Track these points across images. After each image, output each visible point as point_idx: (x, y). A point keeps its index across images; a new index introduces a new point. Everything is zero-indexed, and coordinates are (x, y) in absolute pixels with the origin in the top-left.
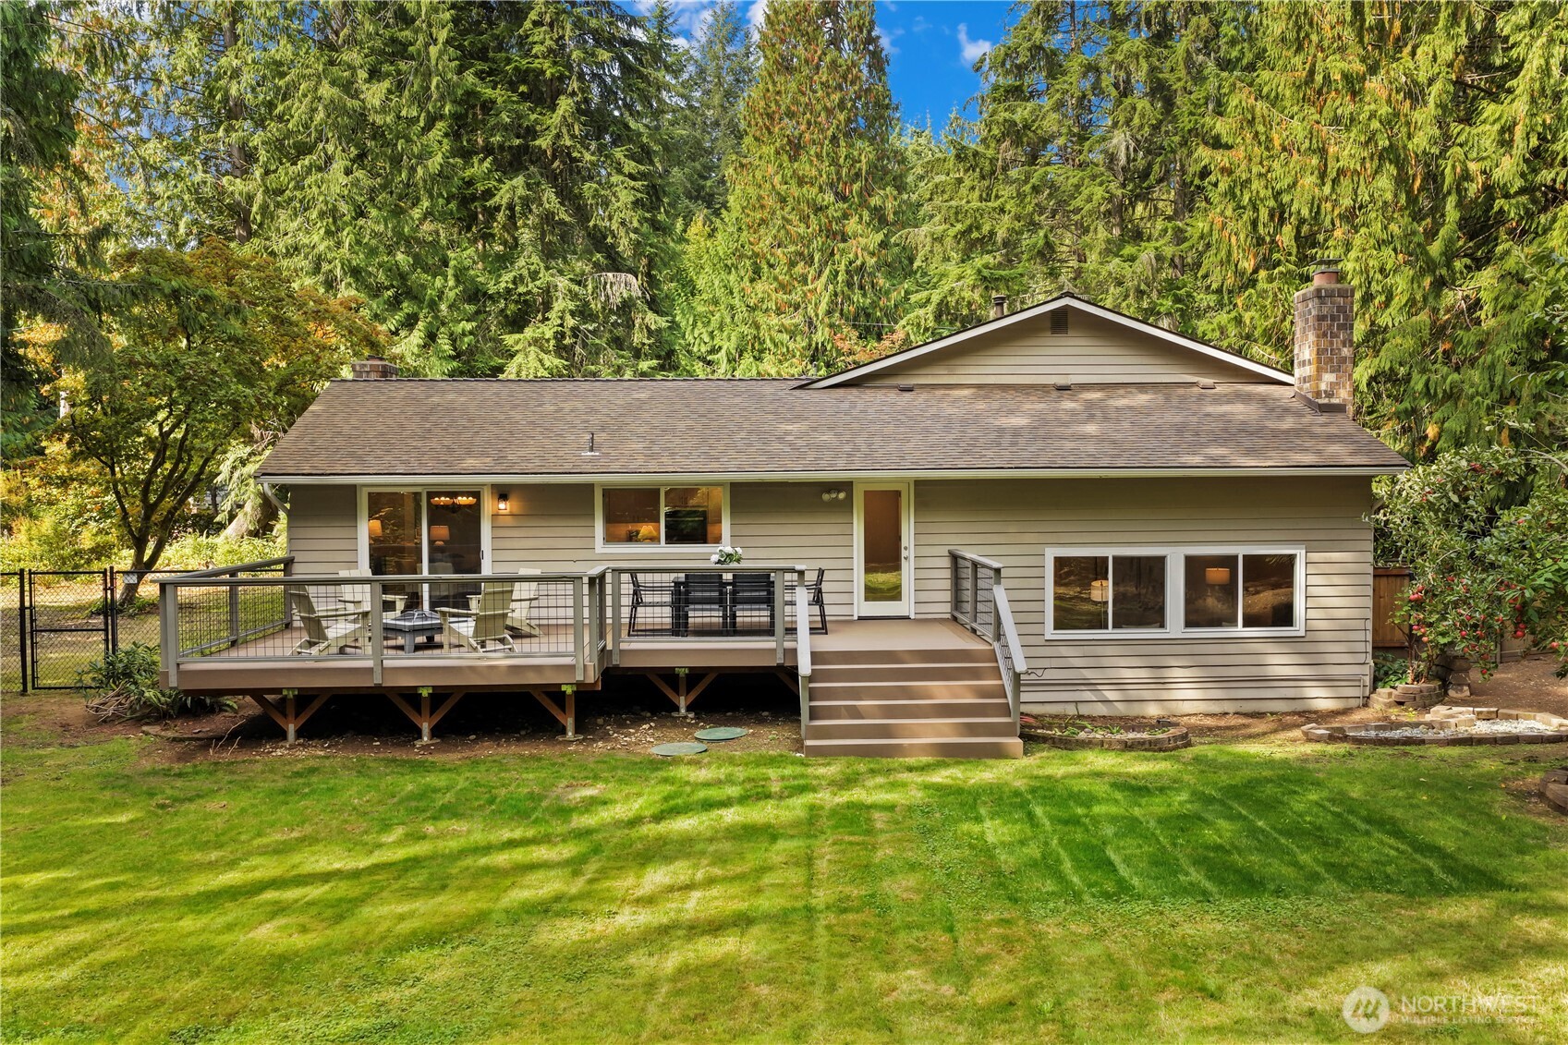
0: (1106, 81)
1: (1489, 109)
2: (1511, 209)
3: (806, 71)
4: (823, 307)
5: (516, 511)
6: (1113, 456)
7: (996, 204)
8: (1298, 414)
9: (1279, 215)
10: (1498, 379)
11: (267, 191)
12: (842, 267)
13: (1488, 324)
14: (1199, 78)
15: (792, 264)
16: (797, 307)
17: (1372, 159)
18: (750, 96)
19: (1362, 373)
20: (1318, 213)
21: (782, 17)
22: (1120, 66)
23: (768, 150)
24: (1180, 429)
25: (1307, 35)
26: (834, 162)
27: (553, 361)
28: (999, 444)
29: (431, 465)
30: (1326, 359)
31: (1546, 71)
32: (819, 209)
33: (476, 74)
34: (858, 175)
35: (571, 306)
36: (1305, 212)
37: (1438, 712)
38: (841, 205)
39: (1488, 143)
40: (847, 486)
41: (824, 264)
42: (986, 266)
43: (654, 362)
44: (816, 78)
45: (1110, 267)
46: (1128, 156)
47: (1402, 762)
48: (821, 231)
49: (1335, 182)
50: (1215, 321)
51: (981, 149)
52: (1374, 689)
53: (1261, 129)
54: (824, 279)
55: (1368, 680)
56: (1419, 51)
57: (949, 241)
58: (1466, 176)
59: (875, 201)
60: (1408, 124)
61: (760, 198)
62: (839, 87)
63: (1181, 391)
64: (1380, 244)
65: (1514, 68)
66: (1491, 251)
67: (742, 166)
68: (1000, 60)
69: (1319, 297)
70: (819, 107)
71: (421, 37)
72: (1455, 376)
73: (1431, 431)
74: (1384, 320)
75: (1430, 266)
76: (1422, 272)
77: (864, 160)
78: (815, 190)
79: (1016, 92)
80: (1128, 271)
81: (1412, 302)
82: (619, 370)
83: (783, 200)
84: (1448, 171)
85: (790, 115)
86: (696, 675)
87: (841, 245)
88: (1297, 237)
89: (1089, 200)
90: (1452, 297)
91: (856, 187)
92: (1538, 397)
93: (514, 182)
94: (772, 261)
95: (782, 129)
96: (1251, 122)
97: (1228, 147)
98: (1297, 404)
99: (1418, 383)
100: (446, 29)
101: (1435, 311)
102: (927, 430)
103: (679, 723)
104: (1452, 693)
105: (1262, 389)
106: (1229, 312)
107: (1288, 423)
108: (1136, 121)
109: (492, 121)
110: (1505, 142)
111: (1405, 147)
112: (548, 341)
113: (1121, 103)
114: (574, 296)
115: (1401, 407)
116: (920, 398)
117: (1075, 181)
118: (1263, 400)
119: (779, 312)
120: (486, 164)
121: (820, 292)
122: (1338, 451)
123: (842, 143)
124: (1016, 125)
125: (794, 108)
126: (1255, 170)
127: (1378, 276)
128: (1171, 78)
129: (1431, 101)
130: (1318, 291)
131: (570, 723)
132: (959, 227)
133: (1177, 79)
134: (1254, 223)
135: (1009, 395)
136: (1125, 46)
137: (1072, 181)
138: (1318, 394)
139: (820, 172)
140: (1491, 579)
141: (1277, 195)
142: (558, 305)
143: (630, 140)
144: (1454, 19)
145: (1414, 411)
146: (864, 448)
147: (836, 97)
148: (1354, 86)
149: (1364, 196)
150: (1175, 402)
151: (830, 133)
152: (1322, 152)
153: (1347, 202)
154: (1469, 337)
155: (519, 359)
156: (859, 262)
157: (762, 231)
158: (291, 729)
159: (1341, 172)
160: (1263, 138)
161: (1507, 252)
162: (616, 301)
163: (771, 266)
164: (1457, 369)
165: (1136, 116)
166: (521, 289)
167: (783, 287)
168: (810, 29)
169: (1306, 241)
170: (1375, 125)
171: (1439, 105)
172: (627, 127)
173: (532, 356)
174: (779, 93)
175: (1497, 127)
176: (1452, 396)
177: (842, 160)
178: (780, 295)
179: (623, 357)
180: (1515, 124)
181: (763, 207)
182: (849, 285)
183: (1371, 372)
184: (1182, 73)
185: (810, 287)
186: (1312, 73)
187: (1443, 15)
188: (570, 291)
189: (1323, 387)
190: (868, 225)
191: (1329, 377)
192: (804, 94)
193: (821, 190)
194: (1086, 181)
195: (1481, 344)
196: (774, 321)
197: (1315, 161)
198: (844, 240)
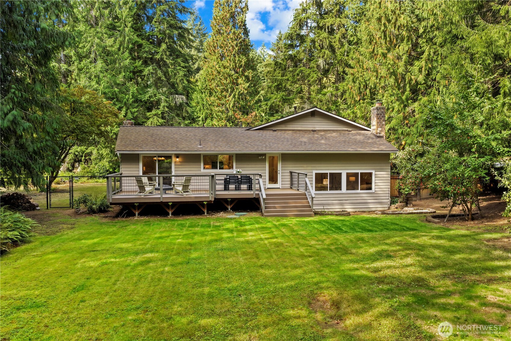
0: (317, 45)
1: (417, 63)
2: (422, 88)
3: (225, 34)
4: (231, 105)
5: (181, 161)
6: (330, 148)
7: (287, 78)
8: (373, 139)
9: (366, 86)
10: (419, 130)
11: (78, 69)
12: (237, 93)
13: (417, 116)
14: (342, 45)
15: (222, 92)
16: (223, 105)
17: (389, 74)
18: (208, 41)
19: (387, 127)
20: (376, 86)
21: (218, 18)
22: (321, 40)
23: (214, 57)
24: (345, 142)
25: (373, 41)
26: (234, 62)
27: (161, 121)
28: (301, 145)
29: (160, 149)
30: (379, 125)
31: (430, 54)
32: (230, 76)
33: (137, 36)
34: (241, 66)
35: (166, 104)
36: (373, 86)
37: (406, 209)
38: (236, 75)
39: (416, 71)
40: (264, 155)
41: (232, 92)
42: (283, 95)
43: (189, 121)
44: (229, 36)
45: (319, 97)
46: (323, 66)
47: (398, 217)
48: (230, 82)
49: (380, 79)
50: (347, 112)
51: (282, 62)
52: (391, 205)
53: (361, 64)
54: (231, 97)
55: (389, 203)
56: (400, 47)
57: (273, 88)
58: (411, 80)
59: (246, 74)
60: (398, 66)
61: (212, 72)
62: (236, 40)
63: (343, 132)
64: (391, 96)
65: (423, 53)
66: (418, 98)
67: (205, 61)
68: (287, 37)
69: (377, 109)
70: (230, 45)
71: (122, 25)
72: (409, 130)
73: (403, 143)
74: (392, 115)
75: (403, 102)
76: (401, 103)
77: (243, 62)
78: (228, 70)
79: (291, 46)
80: (323, 98)
81: (399, 110)
82: (179, 123)
83: (219, 73)
84: (407, 78)
85: (221, 47)
86: (233, 200)
87: (237, 87)
88: (370, 92)
89: (313, 77)
90: (408, 109)
91: (241, 69)
92: (428, 135)
93: (149, 68)
94: (216, 91)
95: (218, 51)
96: (359, 62)
97: (352, 68)
98: (372, 136)
99: (400, 131)
100: (130, 23)
101: (404, 113)
102: (282, 141)
103: (229, 212)
104: (408, 206)
105: (363, 132)
106: (351, 110)
107: (370, 141)
108: (325, 57)
109: (143, 50)
110: (420, 71)
111: (397, 71)
112: (159, 115)
113: (321, 51)
114: (167, 102)
115: (395, 136)
116: (279, 133)
117: (308, 72)
118: (363, 135)
119: (218, 106)
120: (140, 62)
121: (231, 100)
122: (383, 148)
123: (237, 56)
124: (292, 56)
125: (222, 45)
126: (360, 75)
127: (391, 104)
128: (334, 44)
129: (403, 60)
130: (377, 108)
131: (206, 211)
132: (276, 84)
133: (337, 45)
134: (360, 88)
135: (301, 132)
136: (322, 35)
137: (307, 72)
138: (377, 133)
139: (230, 65)
140: (416, 174)
141: (365, 81)
142: (162, 104)
143: (182, 56)
144: (408, 41)
145: (398, 138)
146: (268, 145)
147: (235, 42)
148: (384, 56)
149: (387, 83)
150: (342, 135)
151: (233, 53)
152: (377, 71)
153: (383, 84)
154: (412, 120)
155: (151, 120)
156: (242, 92)
157: (213, 81)
158: (137, 213)
159: (381, 77)
160: (361, 66)
161: (421, 99)
162: (178, 103)
163: (215, 92)
164: (409, 128)
165: (326, 55)
166: (152, 99)
167: (219, 99)
168: (227, 22)
169: (373, 94)
170: (390, 66)
171: (405, 62)
172: (181, 52)
173: (155, 119)
174: (217, 40)
175: (418, 68)
176: (408, 134)
177: (237, 61)
178: (218, 101)
179: (180, 120)
180: (422, 67)
181: (213, 74)
182: (239, 98)
183: (389, 127)
184: (337, 43)
185: (227, 99)
186: (374, 50)
187: (406, 39)
188: (166, 100)
189: (378, 131)
190: (244, 81)
191: (380, 129)
192: (225, 41)
193: (230, 70)
194: (312, 72)
195: (415, 121)
196: (217, 109)
197: (375, 74)
198: (237, 85)
